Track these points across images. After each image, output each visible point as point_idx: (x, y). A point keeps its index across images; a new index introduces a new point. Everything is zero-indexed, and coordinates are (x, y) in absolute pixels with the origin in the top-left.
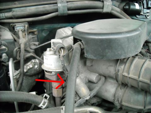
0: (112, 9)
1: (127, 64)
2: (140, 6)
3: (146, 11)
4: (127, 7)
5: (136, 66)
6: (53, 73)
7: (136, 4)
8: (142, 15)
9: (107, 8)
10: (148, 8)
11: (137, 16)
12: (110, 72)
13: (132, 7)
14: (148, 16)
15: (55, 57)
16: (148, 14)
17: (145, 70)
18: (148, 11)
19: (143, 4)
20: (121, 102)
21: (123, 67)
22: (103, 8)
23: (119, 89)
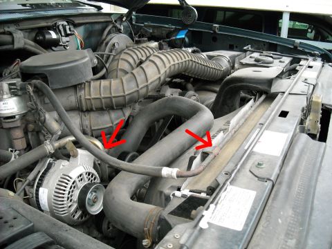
0: (25, 44)
1: (87, 89)
2: (56, 33)
3: (65, 39)
4: (41, 38)
5: (95, 88)
6: (17, 117)
7: (50, 32)
8: (61, 45)
9: (19, 42)
10: (67, 35)
11: (53, 48)
12: (71, 102)
13: (47, 36)
14: (67, 46)
15: (15, 99)
16: (67, 44)
17: (104, 88)
18: (67, 39)
19: (60, 31)
20: (91, 128)
21: (83, 92)
22: (13, 43)
23: (83, 117)
